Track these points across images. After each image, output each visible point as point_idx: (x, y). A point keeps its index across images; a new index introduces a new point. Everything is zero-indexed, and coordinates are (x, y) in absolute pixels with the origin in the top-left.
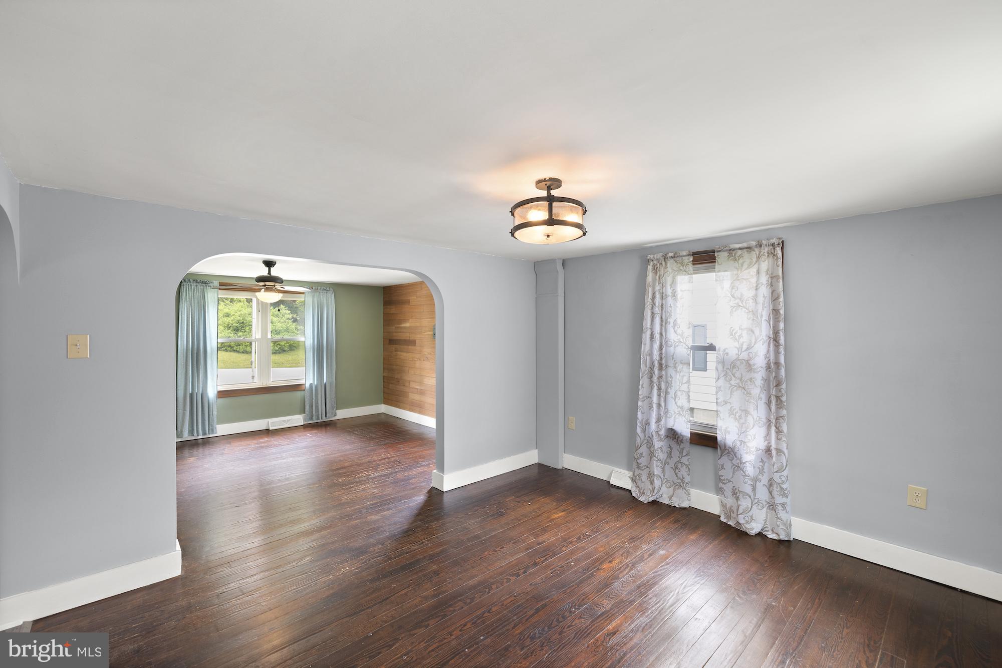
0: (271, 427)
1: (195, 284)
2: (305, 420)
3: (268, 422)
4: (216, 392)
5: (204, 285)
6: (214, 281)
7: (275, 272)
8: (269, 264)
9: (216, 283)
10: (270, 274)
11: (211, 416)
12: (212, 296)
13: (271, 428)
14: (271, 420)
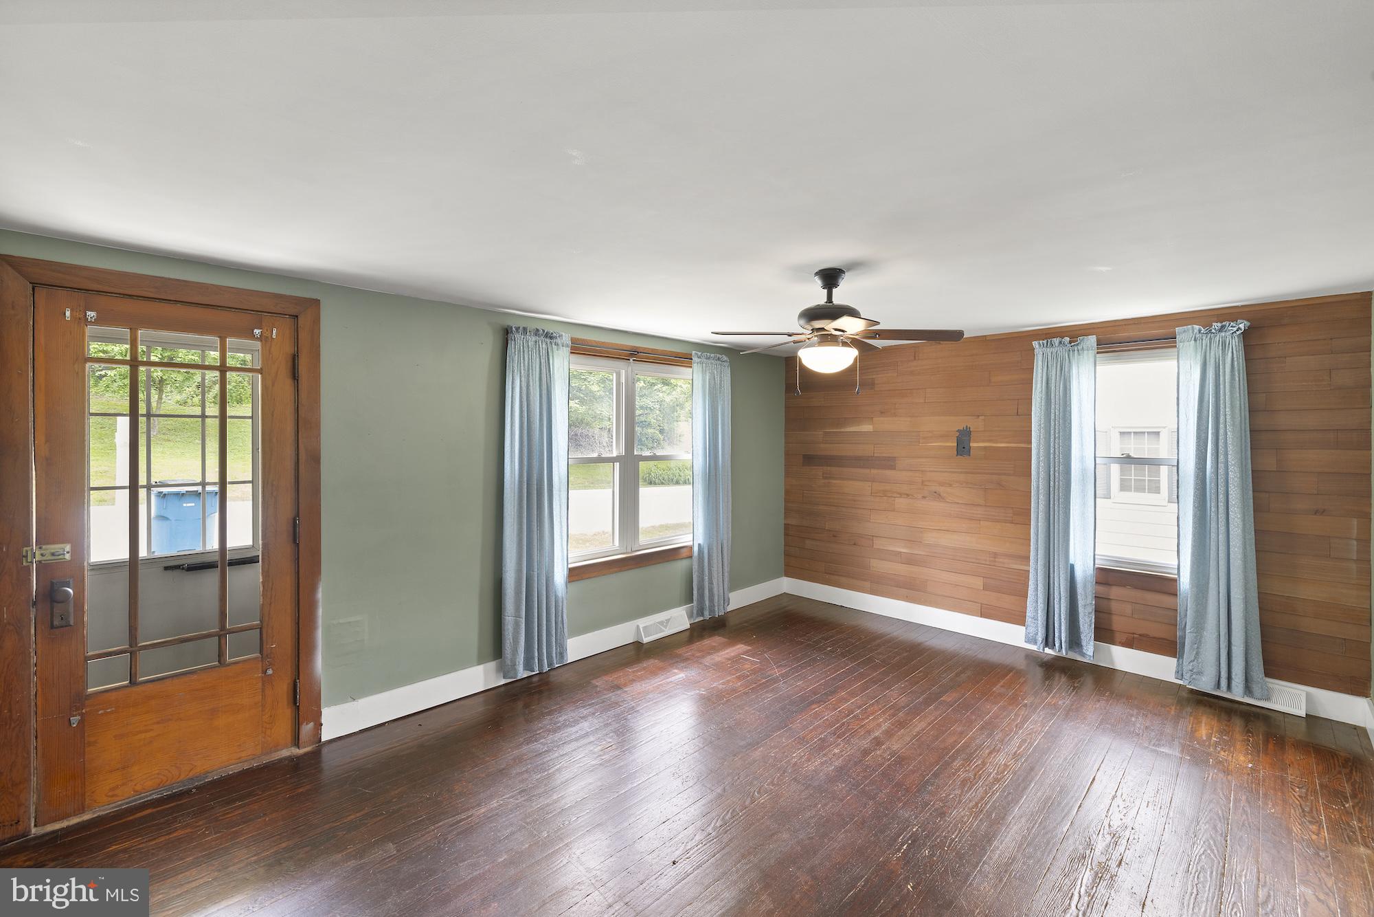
0: (645, 637)
1: (534, 339)
2: (690, 616)
3: (638, 626)
4: (566, 572)
5: (548, 340)
6: (564, 334)
7: (841, 296)
8: (830, 277)
9: (566, 338)
10: (832, 302)
11: (560, 625)
12: (562, 363)
13: (646, 640)
14: (643, 622)
